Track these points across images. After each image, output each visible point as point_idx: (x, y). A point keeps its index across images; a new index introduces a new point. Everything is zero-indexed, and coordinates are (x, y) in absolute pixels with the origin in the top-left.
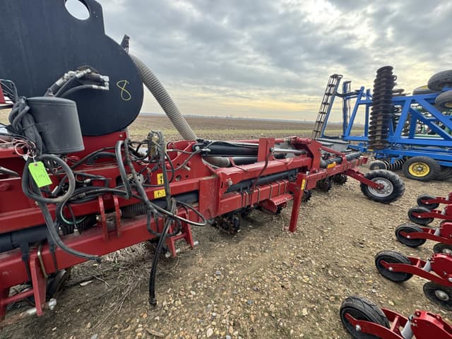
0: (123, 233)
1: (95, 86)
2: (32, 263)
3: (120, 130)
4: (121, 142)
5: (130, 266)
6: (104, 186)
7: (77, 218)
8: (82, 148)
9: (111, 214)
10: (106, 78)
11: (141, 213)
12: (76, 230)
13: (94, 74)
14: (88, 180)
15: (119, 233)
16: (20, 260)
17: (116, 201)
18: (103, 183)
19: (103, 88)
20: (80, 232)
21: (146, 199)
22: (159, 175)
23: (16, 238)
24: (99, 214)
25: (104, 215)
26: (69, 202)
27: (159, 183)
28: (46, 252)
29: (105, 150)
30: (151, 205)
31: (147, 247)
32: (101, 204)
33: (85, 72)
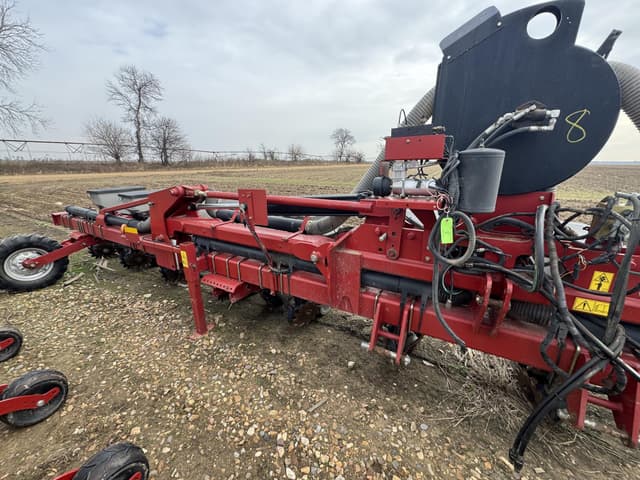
0: (500, 335)
1: (534, 128)
2: (406, 313)
3: (544, 190)
4: (545, 207)
5: (483, 383)
6: (497, 262)
7: (456, 289)
8: (492, 209)
9: (495, 302)
10: (556, 113)
11: (537, 321)
12: (449, 301)
13: (539, 110)
14: (482, 250)
15: (494, 331)
16: (398, 304)
17: (510, 287)
18: (497, 258)
19: (545, 128)
20: (453, 305)
21: (564, 304)
22: (597, 274)
23: (403, 285)
24: (482, 294)
25: (487, 299)
26: (454, 268)
27: (593, 287)
28: (417, 309)
29: (514, 216)
30: (569, 318)
31: (517, 376)
32: (489, 283)
33: (527, 110)
